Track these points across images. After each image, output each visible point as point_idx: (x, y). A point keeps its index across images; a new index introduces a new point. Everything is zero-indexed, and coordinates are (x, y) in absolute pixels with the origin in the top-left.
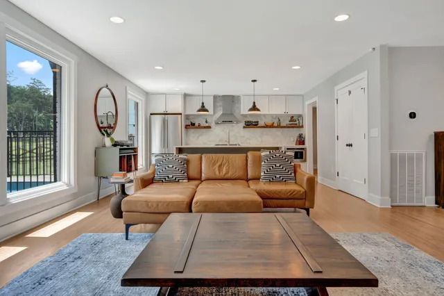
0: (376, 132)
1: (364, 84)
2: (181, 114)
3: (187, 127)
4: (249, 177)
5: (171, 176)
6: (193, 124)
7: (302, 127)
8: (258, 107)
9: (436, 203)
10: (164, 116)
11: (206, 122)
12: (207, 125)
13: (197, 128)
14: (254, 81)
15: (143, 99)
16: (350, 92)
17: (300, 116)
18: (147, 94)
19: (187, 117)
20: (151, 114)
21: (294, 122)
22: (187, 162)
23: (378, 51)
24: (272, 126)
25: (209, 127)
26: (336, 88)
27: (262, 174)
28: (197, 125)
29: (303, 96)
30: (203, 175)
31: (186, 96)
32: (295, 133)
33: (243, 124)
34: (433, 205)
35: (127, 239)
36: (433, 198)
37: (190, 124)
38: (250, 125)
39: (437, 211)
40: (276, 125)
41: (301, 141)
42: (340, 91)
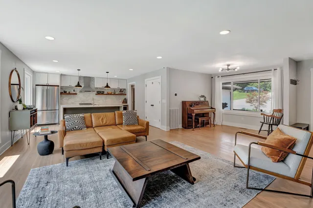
0: (165, 101)
1: (160, 80)
2: (58, 86)
3: (61, 93)
4: (117, 123)
5: (77, 127)
6: (65, 92)
7: (126, 95)
8: (109, 86)
9: (182, 127)
10: (46, 87)
11: (74, 91)
12: (74, 92)
13: (67, 94)
14: (107, 72)
15: (32, 76)
16: (153, 83)
17: (125, 89)
18: (33, 72)
19: (62, 88)
20: (36, 85)
21: (122, 92)
22: (84, 118)
23: (166, 69)
24: (111, 94)
25: (76, 94)
26: (146, 80)
27: (124, 122)
28: (68, 92)
29: (126, 80)
30: (93, 124)
31: (61, 75)
32: (123, 98)
33: (96, 93)
34: (181, 128)
35: (67, 166)
36: (181, 125)
37: (63, 91)
38: (100, 93)
39: (182, 130)
40: (113, 93)
41: (125, 101)
42: (148, 81)
